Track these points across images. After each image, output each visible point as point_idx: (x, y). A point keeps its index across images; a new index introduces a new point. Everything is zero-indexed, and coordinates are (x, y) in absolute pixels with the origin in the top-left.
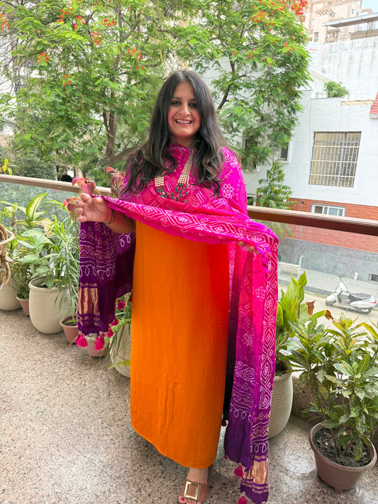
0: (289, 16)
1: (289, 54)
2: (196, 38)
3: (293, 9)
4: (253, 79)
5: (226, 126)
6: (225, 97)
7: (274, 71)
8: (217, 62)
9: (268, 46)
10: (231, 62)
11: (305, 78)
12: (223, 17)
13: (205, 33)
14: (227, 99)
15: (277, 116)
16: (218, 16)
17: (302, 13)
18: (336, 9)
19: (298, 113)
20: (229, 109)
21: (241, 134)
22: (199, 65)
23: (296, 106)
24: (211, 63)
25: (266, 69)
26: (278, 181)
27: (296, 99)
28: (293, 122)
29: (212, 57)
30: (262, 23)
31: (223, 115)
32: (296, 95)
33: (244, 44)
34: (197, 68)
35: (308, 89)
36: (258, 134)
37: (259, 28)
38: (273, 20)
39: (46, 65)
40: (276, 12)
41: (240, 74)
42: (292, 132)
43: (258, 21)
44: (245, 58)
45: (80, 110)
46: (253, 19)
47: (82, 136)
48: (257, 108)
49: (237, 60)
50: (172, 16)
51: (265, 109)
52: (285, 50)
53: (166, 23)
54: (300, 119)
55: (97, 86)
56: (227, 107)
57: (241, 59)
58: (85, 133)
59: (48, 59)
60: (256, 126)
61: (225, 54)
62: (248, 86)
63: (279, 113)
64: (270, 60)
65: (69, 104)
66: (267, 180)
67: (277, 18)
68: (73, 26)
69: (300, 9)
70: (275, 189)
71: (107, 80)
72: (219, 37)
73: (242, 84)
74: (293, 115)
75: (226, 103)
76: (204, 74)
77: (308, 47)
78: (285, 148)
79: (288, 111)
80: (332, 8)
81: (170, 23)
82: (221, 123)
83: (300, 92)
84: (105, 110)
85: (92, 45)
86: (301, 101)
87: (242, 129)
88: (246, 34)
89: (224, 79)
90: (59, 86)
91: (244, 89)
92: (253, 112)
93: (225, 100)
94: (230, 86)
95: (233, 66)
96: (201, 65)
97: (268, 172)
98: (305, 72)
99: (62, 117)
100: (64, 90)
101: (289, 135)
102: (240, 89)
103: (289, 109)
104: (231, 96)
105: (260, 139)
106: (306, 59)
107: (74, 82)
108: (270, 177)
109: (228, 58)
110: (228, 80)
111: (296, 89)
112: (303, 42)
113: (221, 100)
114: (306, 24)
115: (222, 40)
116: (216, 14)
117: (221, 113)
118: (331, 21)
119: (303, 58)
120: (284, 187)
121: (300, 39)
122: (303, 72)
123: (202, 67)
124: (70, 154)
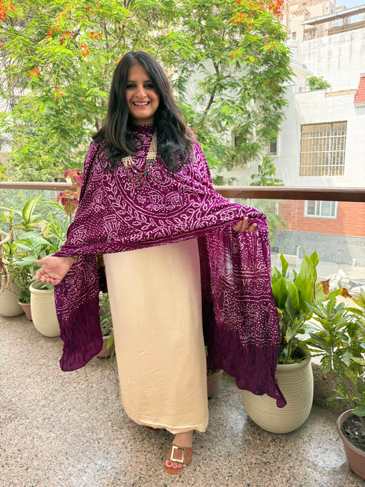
0: (267, 15)
1: (271, 52)
2: (180, 44)
3: (270, 8)
4: (237, 78)
5: (214, 126)
6: (212, 98)
7: (257, 69)
8: (201, 65)
9: (249, 46)
10: (215, 64)
11: (287, 73)
12: (203, 23)
13: (188, 38)
14: (214, 100)
15: (263, 112)
16: (199, 22)
17: (280, 12)
18: (311, 9)
19: (284, 108)
20: (216, 109)
21: (229, 133)
22: (185, 69)
23: (281, 101)
24: (196, 66)
25: (249, 68)
26: (270, 175)
27: (281, 95)
28: (279, 117)
29: (197, 60)
30: (242, 24)
31: (211, 115)
32: (280, 90)
33: (226, 46)
34: (183, 72)
35: (292, 83)
36: (247, 131)
37: (239, 30)
38: (252, 21)
39: (38, 80)
40: (254, 12)
41: (225, 75)
42: (279, 126)
43: (238, 22)
44: (228, 59)
45: (73, 121)
46: (233, 21)
47: (76, 146)
48: (243, 107)
49: (221, 62)
50: (154, 27)
51: (252, 105)
52: (266, 48)
53: (150, 33)
54: (286, 113)
55: (88, 97)
56: (214, 107)
57: (224, 60)
58: (79, 143)
59: (39, 74)
60: (244, 124)
61: (208, 57)
62: (233, 85)
63: (265, 109)
64: (252, 59)
65: (62, 116)
66: (259, 175)
67: (256, 18)
68: (62, 42)
69: (277, 8)
70: (268, 182)
71: (97, 89)
72: (202, 42)
73: (227, 85)
74: (279, 110)
75: (213, 104)
76: (190, 78)
77: (288, 43)
78: (274, 142)
79: (274, 107)
80: (308, 8)
81: (154, 34)
82: (210, 123)
83: (284, 87)
84: (96, 119)
85: (80, 58)
86: (285, 96)
87: (231, 128)
88: (227, 37)
89: (209, 80)
90: (51, 99)
91: (229, 88)
92: (240, 110)
93: (211, 101)
94: (215, 87)
95: (217, 68)
96: (186, 69)
97: (260, 167)
98: (288, 68)
99: (56, 128)
100: (57, 103)
101: (277, 129)
102: (225, 89)
103: (275, 105)
104: (218, 97)
105: (248, 136)
106: (287, 55)
107: (66, 94)
108: (262, 172)
109: (211, 60)
110: (213, 81)
111: (280, 84)
112: (283, 39)
113: (208, 102)
114: (284, 22)
115: (205, 45)
116: (197, 20)
117: (209, 113)
118: (307, 20)
119: (284, 54)
120: (276, 181)
121: (280, 37)
122: (285, 68)
123: (187, 70)
124: (66, 163)
